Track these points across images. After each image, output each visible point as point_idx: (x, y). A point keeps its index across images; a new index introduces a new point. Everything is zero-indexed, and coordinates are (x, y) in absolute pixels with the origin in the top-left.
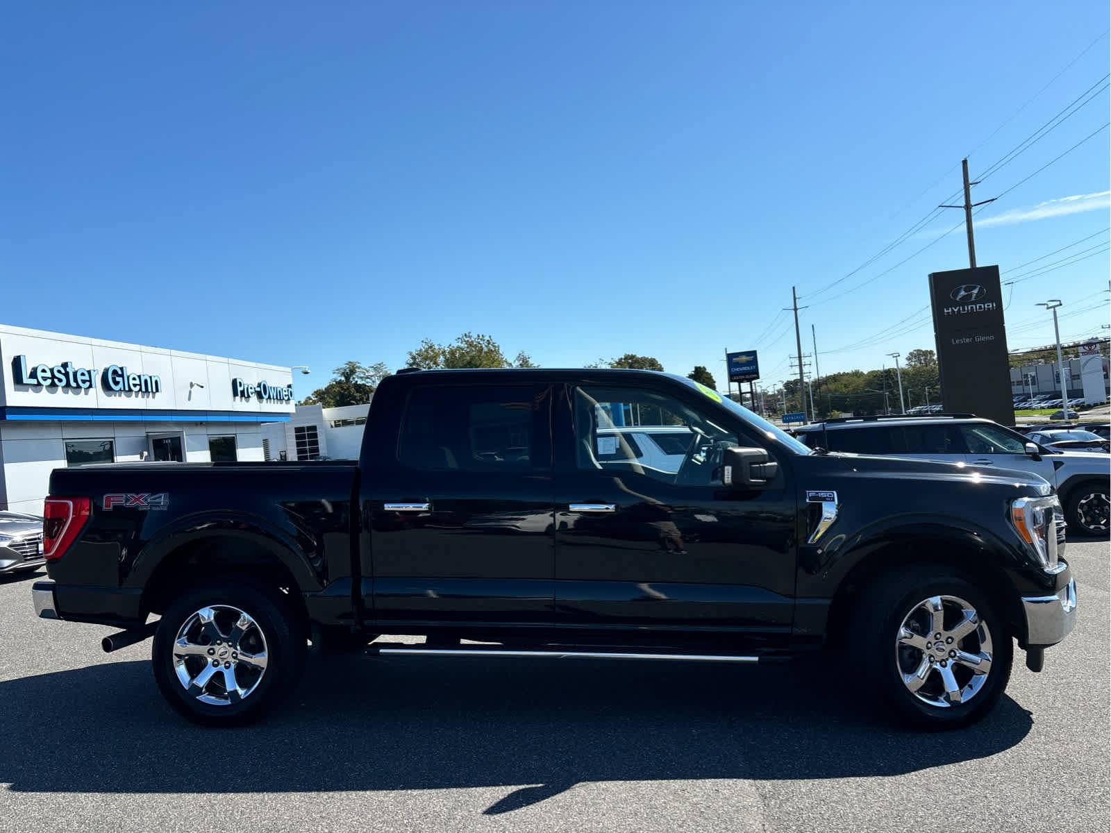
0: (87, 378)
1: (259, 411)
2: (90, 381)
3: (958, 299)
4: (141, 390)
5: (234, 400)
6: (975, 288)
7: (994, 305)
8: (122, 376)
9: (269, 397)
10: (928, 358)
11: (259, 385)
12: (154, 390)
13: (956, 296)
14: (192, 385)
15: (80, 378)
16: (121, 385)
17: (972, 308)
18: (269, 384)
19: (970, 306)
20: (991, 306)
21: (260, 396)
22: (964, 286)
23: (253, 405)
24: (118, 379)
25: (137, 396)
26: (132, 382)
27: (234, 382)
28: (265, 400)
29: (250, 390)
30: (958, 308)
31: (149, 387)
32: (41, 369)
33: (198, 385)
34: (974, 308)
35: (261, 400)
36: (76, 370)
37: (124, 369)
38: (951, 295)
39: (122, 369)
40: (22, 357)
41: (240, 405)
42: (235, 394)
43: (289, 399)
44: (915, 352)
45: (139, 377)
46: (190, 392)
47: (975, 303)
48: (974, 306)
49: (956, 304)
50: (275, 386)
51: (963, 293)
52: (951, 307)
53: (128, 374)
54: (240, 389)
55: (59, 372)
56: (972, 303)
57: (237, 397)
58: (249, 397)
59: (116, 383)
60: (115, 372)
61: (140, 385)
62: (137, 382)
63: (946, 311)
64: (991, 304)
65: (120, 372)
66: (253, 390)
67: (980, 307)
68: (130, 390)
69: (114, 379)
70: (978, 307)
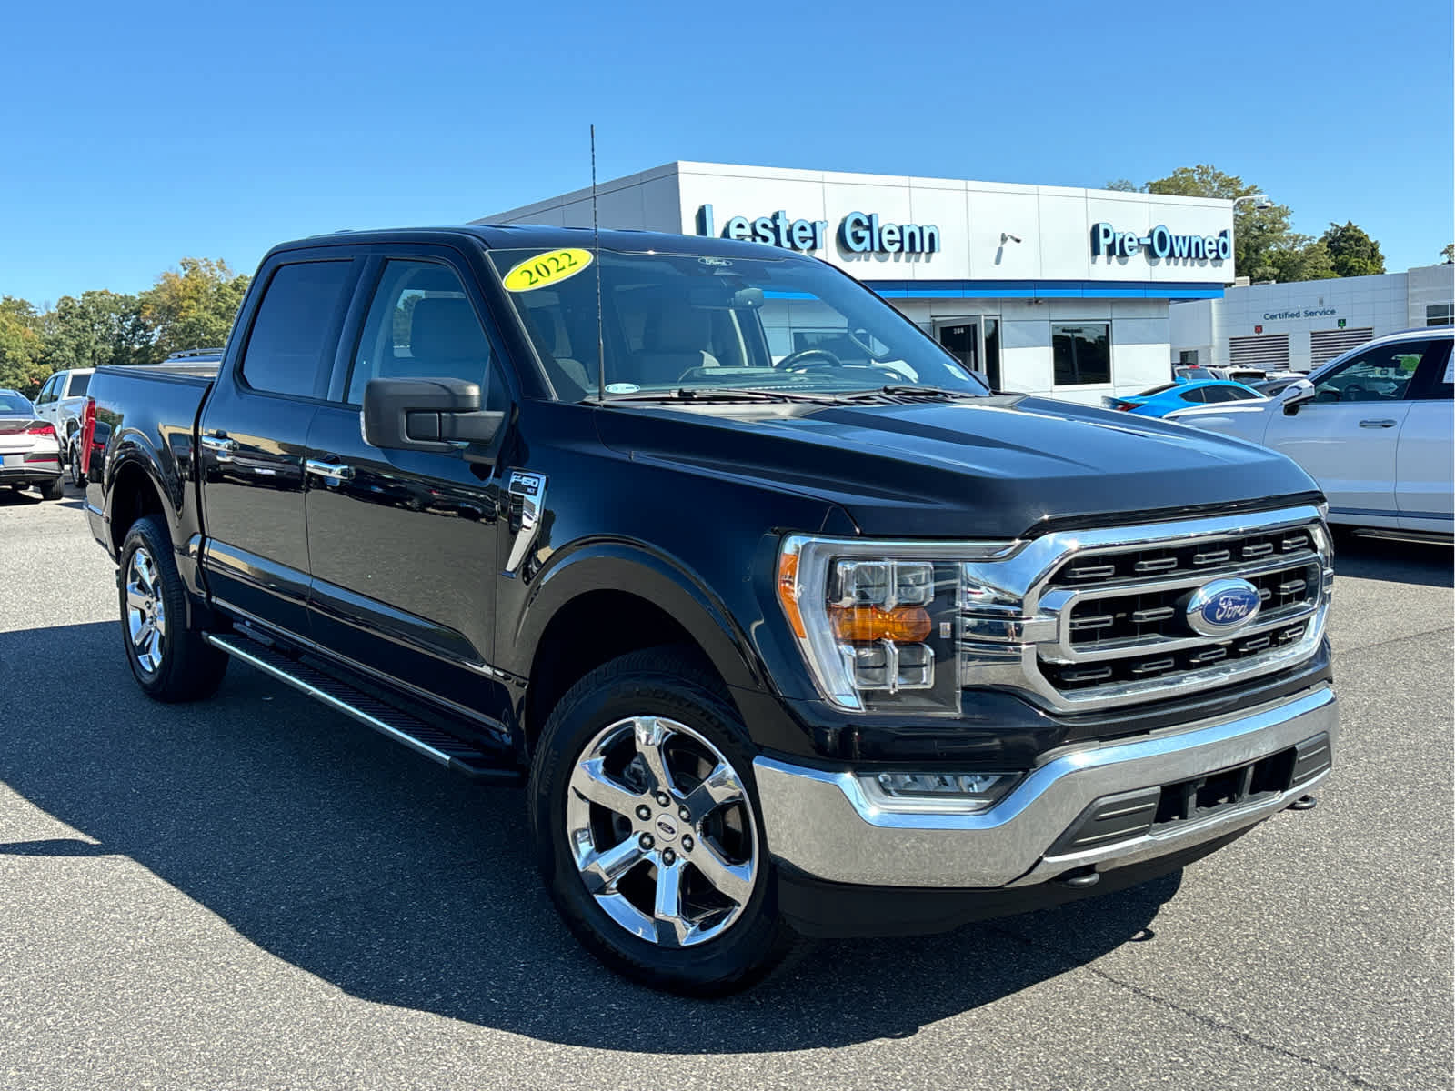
0: (809, 233)
1: (1149, 280)
2: (814, 238)
4: (901, 249)
5: (1094, 262)
8: (870, 228)
9: (1172, 254)
11: (1151, 235)
12: (927, 248)
14: (1004, 239)
15: (797, 234)
16: (866, 244)
18: (1172, 231)
21: (1151, 254)
23: (1137, 268)
24: (862, 233)
25: (897, 260)
26: (886, 237)
27: (1095, 230)
28: (1163, 261)
29: (1127, 244)
31: (918, 243)
32: (737, 223)
33: (1012, 238)
35: (1154, 260)
36: (791, 223)
37: (874, 217)
39: (870, 218)
40: (706, 207)
41: (1106, 270)
42: (1095, 251)
43: (1218, 257)
45: (901, 229)
46: (1001, 250)
50: (1187, 234)
53: (880, 226)
54: (1104, 242)
55: (765, 226)
57: (1099, 256)
58: (1123, 254)
59: (859, 240)
60: (858, 223)
61: (901, 242)
62: (897, 236)
65: (866, 223)
66: (1135, 243)
68: (883, 250)
69: (855, 235)
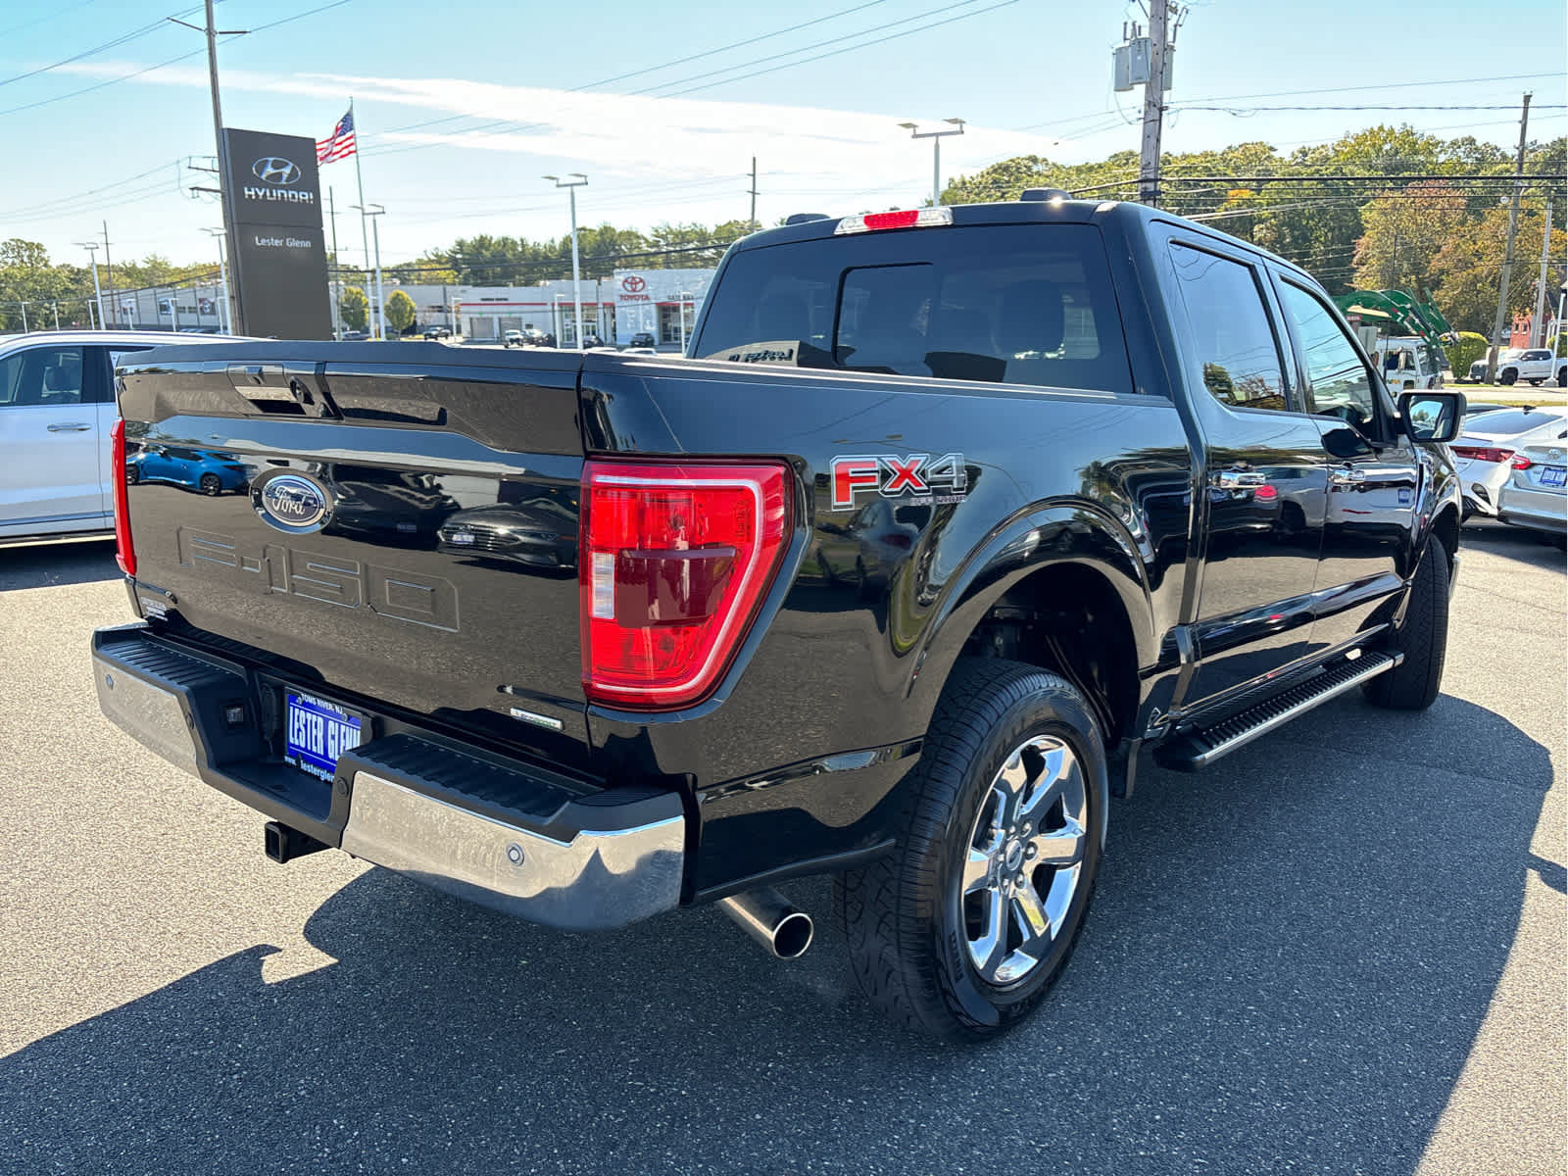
3: (264, 177)
6: (286, 165)
7: (311, 197)
10: (36, 254)
13: (260, 171)
17: (282, 194)
19: (279, 192)
20: (307, 197)
22: (271, 159)
30: (263, 191)
34: (286, 196)
38: (254, 169)
44: (13, 243)
47: (286, 188)
48: (284, 192)
49: (261, 184)
51: (270, 170)
52: (255, 187)
56: (283, 187)
63: (247, 192)
64: (306, 194)
67: (293, 196)
70: (290, 196)
